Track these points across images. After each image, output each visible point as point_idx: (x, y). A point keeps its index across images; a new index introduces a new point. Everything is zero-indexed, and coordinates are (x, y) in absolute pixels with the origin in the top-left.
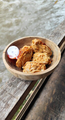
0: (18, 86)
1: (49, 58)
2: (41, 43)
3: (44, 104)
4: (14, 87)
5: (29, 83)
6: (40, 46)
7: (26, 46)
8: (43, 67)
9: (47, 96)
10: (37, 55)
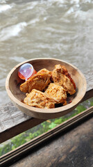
0: (13, 115)
2: (64, 72)
3: (51, 158)
4: (8, 113)
6: (61, 75)
7: (45, 69)
9: (60, 150)
10: (53, 86)
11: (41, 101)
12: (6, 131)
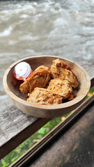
0: (15, 121)
1: (70, 89)
2: (64, 67)
5: (33, 120)
6: (62, 69)
7: (42, 66)
8: (57, 100)
9: (63, 150)
10: (55, 82)
11: (48, 98)
12: (12, 139)
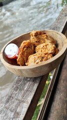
0: (25, 89)
1: (54, 46)
2: (41, 34)
3: (62, 106)
4: (21, 90)
6: (40, 36)
7: (25, 41)
8: (50, 56)
9: (63, 97)
10: (40, 47)
11: (43, 58)
